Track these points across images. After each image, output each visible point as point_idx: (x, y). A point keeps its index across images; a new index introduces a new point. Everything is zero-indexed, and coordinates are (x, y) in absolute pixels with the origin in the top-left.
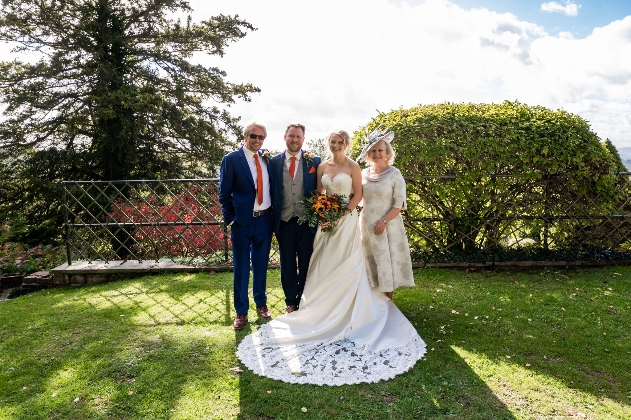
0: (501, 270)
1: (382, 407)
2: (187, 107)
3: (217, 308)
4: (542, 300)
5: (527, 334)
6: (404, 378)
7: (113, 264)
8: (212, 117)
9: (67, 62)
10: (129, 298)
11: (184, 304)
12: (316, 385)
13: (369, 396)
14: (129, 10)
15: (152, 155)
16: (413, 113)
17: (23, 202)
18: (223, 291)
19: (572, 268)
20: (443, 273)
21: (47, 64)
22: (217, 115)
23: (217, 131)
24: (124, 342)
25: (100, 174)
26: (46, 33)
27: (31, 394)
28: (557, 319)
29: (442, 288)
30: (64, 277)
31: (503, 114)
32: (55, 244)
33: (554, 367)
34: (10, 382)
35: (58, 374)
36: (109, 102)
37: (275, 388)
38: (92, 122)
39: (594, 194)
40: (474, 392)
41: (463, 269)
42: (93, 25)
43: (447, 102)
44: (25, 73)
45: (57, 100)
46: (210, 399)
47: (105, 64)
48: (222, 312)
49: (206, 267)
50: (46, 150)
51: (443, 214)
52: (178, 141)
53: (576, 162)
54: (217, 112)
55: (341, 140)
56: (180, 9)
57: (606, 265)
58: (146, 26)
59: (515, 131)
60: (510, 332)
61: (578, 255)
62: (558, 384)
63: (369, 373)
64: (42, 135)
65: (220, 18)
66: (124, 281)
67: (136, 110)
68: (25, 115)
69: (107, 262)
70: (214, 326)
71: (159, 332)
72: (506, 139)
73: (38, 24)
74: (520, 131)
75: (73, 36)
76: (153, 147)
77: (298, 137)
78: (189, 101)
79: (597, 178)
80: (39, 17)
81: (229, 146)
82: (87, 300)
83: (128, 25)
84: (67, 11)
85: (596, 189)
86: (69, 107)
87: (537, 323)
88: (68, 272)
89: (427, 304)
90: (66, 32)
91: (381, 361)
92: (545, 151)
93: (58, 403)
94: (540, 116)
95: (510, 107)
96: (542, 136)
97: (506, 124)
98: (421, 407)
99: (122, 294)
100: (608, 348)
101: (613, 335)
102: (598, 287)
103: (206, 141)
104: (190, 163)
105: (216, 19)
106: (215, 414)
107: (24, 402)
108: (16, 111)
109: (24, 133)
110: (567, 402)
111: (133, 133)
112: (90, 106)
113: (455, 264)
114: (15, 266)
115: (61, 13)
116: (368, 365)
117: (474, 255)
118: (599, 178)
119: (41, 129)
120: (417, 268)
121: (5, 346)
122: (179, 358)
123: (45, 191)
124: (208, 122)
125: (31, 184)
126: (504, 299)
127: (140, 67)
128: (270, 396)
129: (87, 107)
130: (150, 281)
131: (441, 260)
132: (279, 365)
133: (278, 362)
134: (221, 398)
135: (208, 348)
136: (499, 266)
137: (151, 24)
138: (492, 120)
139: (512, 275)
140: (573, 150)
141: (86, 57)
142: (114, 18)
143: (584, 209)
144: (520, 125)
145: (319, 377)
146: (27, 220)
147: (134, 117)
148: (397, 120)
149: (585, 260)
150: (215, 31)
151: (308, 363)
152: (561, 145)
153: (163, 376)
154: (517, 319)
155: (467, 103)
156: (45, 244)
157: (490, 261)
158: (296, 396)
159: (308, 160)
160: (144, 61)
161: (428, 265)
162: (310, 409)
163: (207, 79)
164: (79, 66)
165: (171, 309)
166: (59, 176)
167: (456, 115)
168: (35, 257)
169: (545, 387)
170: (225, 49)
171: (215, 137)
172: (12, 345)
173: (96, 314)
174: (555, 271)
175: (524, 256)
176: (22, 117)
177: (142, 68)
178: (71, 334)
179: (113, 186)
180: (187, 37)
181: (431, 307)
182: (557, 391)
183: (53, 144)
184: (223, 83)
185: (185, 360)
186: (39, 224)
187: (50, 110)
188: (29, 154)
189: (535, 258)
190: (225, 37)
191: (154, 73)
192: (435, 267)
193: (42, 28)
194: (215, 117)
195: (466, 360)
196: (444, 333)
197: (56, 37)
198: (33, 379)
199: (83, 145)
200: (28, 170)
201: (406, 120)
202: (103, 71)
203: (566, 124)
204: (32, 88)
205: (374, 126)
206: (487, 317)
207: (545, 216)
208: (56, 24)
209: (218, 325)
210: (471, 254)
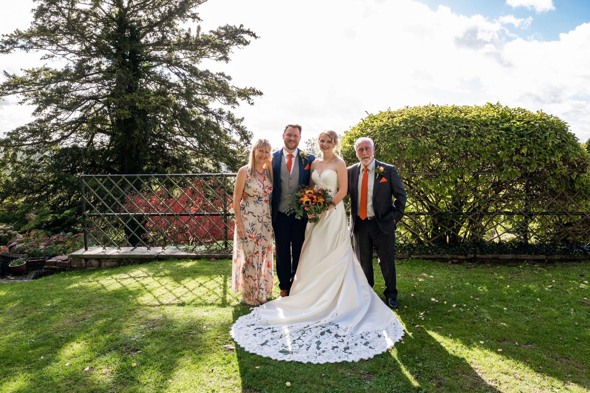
0: (483, 262)
1: (360, 384)
2: (195, 109)
3: (215, 291)
4: (518, 291)
5: (501, 322)
6: (382, 359)
7: (125, 251)
8: (218, 118)
9: (90, 68)
10: (137, 281)
11: (185, 287)
12: (301, 363)
13: (349, 374)
14: (145, 21)
15: (163, 152)
16: (399, 115)
17: (48, 194)
18: (221, 277)
19: (551, 262)
20: (426, 264)
21: (72, 70)
22: (222, 116)
23: (222, 130)
24: (130, 319)
25: (116, 169)
26: (71, 42)
27: (47, 362)
28: (531, 308)
29: (424, 277)
30: (81, 261)
31: (485, 115)
32: (75, 232)
33: (525, 352)
34: (30, 351)
35: (71, 346)
36: (125, 104)
37: (263, 364)
38: (110, 122)
39: (572, 192)
40: (447, 374)
41: (445, 260)
42: (113, 35)
43: (432, 104)
44: (52, 78)
45: (80, 102)
46: (204, 372)
47: (123, 70)
48: (220, 295)
49: (208, 254)
50: (70, 146)
51: (427, 209)
52: (187, 140)
53: (555, 161)
54: (223, 113)
55: (330, 140)
56: (190, 20)
57: (584, 260)
58: (160, 35)
59: (496, 131)
60: (485, 319)
61: (558, 250)
62: (527, 368)
63: (350, 353)
64: (66, 134)
65: (226, 27)
66: (134, 265)
67: (149, 110)
68: (51, 115)
69: (119, 248)
70: (212, 307)
71: (162, 311)
72: (486, 139)
73: (65, 34)
74: (500, 131)
75: (95, 44)
76: (164, 145)
77: (295, 136)
78: (198, 103)
79: (575, 176)
80: (66, 28)
81: (233, 145)
82: (100, 282)
83: (144, 34)
84: (90, 23)
85: (574, 187)
86: (90, 109)
87: (512, 312)
88: (84, 257)
89: (409, 292)
90: (89, 41)
91: (361, 343)
92: (524, 151)
93: (71, 371)
94: (519, 118)
95: (491, 109)
96: (522, 136)
97: (487, 125)
98: (396, 385)
99: (131, 277)
100: (578, 337)
101: (585, 324)
102: (574, 280)
103: (212, 140)
104: (197, 160)
105: (223, 29)
106: (208, 385)
107: (41, 369)
108: (43, 112)
109: (50, 132)
110: (534, 385)
111: (146, 132)
112: (109, 107)
113: (438, 256)
114: (39, 251)
115: (85, 24)
116: (349, 345)
117: (457, 247)
118: (577, 176)
119: (65, 128)
120: (402, 259)
121: (27, 320)
122: (178, 335)
123: (67, 184)
124: (214, 123)
125: (55, 178)
126: (483, 289)
127: (153, 73)
128: (258, 371)
129: (106, 108)
130: (156, 266)
131: (425, 252)
132: (268, 343)
133: (267, 341)
134: (214, 371)
135: (205, 327)
136: (480, 258)
137: (165, 33)
138: (474, 121)
139: (492, 267)
140: (551, 150)
141: (106, 64)
142: (132, 29)
143: (563, 205)
144: (501, 126)
145: (304, 355)
146: (51, 210)
147: (148, 117)
148: (385, 121)
149: (564, 254)
150: (222, 40)
151: (295, 343)
152: (540, 145)
153: (164, 350)
154: (493, 308)
155: (450, 105)
156: (66, 232)
157: (471, 253)
158: (281, 371)
159: (303, 158)
160: (157, 67)
161: (412, 256)
162: (294, 384)
163: (214, 83)
164: (100, 71)
165: (174, 291)
166: (80, 171)
167: (439, 116)
168: (57, 243)
169: (514, 371)
170: (230, 55)
171: (220, 136)
172: (33, 319)
173: (107, 294)
174: (534, 264)
175: (505, 250)
176: (49, 118)
177: (155, 73)
178: (85, 311)
179: (126, 179)
180: (196, 45)
181: (412, 295)
182: (526, 375)
183: (75, 141)
184: (228, 87)
185: (184, 337)
186: (61, 214)
187: (73, 111)
188: (54, 150)
189: (515, 251)
190: (230, 45)
191: (167, 78)
192: (419, 258)
193: (68, 38)
194: (220, 117)
195: (441, 344)
196: (423, 319)
197: (80, 46)
198: (50, 350)
199: (102, 143)
200: (52, 165)
201: (392, 121)
202: (121, 76)
203: (545, 125)
204: (58, 91)
205: (363, 126)
206: (465, 305)
207: (525, 212)
208: (80, 34)
209: (215, 307)
210: (454, 247)
